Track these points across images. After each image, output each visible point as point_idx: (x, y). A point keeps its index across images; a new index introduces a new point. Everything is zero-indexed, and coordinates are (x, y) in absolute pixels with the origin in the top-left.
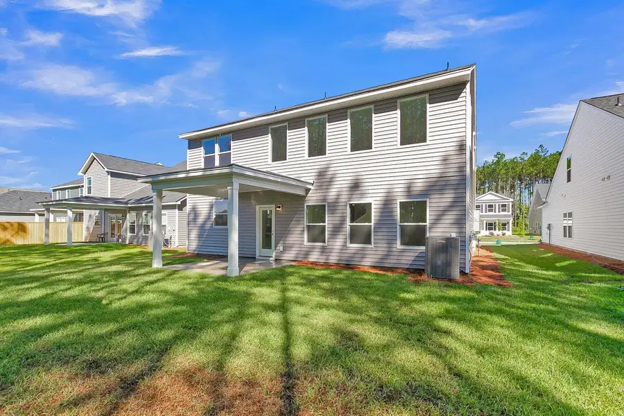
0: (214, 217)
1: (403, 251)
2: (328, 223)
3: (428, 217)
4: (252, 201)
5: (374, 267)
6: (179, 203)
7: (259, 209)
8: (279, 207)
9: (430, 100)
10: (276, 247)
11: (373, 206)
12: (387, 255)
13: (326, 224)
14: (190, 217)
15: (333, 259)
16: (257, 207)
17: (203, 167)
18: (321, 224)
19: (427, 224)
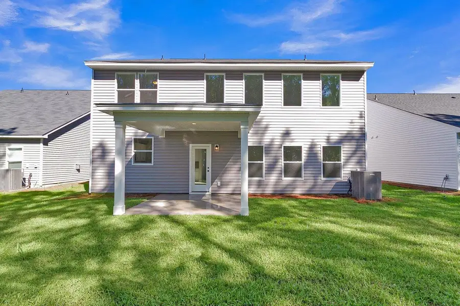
0: (133, 154)
1: (326, 182)
2: (265, 161)
3: (342, 158)
4: (184, 140)
5: (304, 195)
6: (46, 136)
7: (193, 148)
8: (217, 146)
9: (342, 78)
10: (212, 182)
11: (303, 149)
12: (314, 186)
13: (264, 162)
14: (95, 154)
15: (269, 190)
16: (191, 145)
17: (116, 102)
18: (259, 162)
19: (342, 161)
